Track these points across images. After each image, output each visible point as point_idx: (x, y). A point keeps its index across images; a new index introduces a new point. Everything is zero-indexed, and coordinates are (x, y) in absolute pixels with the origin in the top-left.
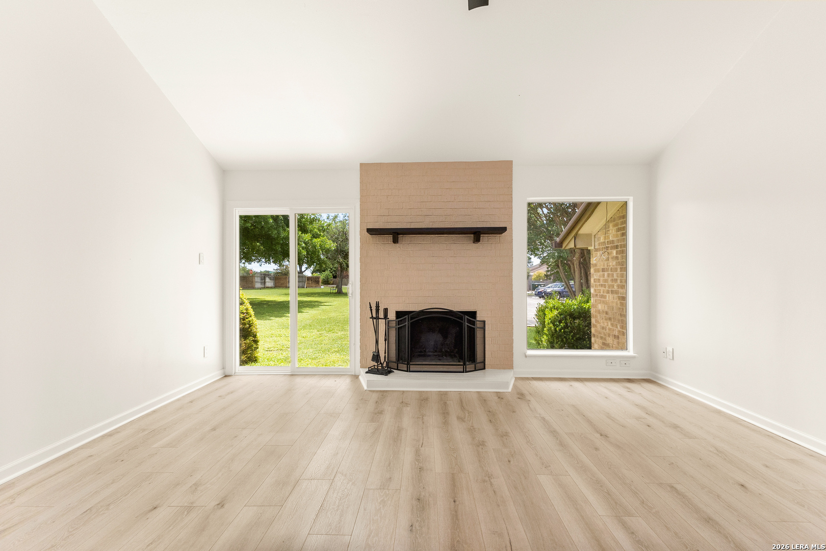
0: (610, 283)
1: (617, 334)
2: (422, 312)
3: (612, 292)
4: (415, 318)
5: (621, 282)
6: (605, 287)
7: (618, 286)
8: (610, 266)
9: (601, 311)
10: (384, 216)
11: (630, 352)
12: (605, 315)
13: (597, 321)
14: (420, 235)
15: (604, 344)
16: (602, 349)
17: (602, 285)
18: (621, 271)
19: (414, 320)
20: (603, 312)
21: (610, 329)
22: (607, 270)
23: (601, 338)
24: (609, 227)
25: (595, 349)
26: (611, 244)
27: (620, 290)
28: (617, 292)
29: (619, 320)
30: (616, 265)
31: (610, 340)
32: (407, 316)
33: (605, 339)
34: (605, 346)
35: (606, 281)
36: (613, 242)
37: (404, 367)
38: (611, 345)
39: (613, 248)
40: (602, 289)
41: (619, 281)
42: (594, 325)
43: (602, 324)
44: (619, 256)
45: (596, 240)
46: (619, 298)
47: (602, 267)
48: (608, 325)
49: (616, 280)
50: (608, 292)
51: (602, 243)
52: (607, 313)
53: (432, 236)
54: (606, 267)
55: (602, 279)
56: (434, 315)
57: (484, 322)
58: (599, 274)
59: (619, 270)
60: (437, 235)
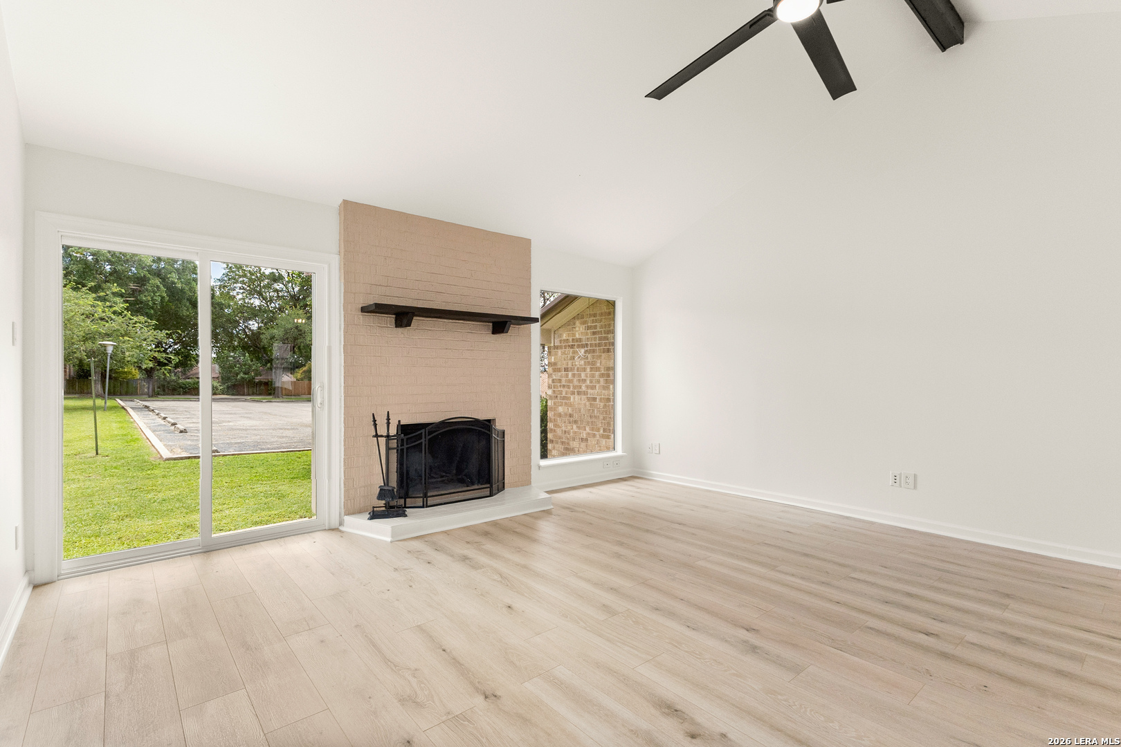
0: (576, 383)
1: (585, 436)
2: (444, 423)
3: (579, 393)
4: (435, 432)
5: (591, 382)
6: (569, 388)
7: (587, 387)
8: (576, 365)
9: (562, 413)
10: (380, 285)
11: (619, 451)
12: (568, 418)
13: (556, 426)
14: (430, 319)
15: (567, 449)
16: (563, 454)
17: (564, 386)
18: (591, 371)
19: (433, 435)
20: (566, 414)
21: (575, 433)
22: (572, 369)
23: (563, 443)
24: (574, 324)
25: (554, 457)
26: (577, 341)
27: (590, 391)
28: (585, 393)
29: (588, 422)
30: (585, 365)
31: (574, 444)
32: (423, 431)
33: (568, 444)
34: (568, 451)
35: (570, 381)
36: (580, 340)
37: (419, 502)
38: (576, 449)
39: (579, 346)
40: (564, 390)
41: (588, 382)
42: (551, 430)
43: (564, 428)
44: (589, 356)
45: (556, 336)
46: (589, 399)
47: (564, 366)
48: (572, 429)
49: (584, 381)
50: (573, 393)
51: (564, 340)
52: (571, 416)
53: (445, 320)
54: (570, 366)
55: (564, 379)
56: (456, 427)
57: (503, 432)
58: (559, 374)
59: (588, 370)
60: (451, 321)
